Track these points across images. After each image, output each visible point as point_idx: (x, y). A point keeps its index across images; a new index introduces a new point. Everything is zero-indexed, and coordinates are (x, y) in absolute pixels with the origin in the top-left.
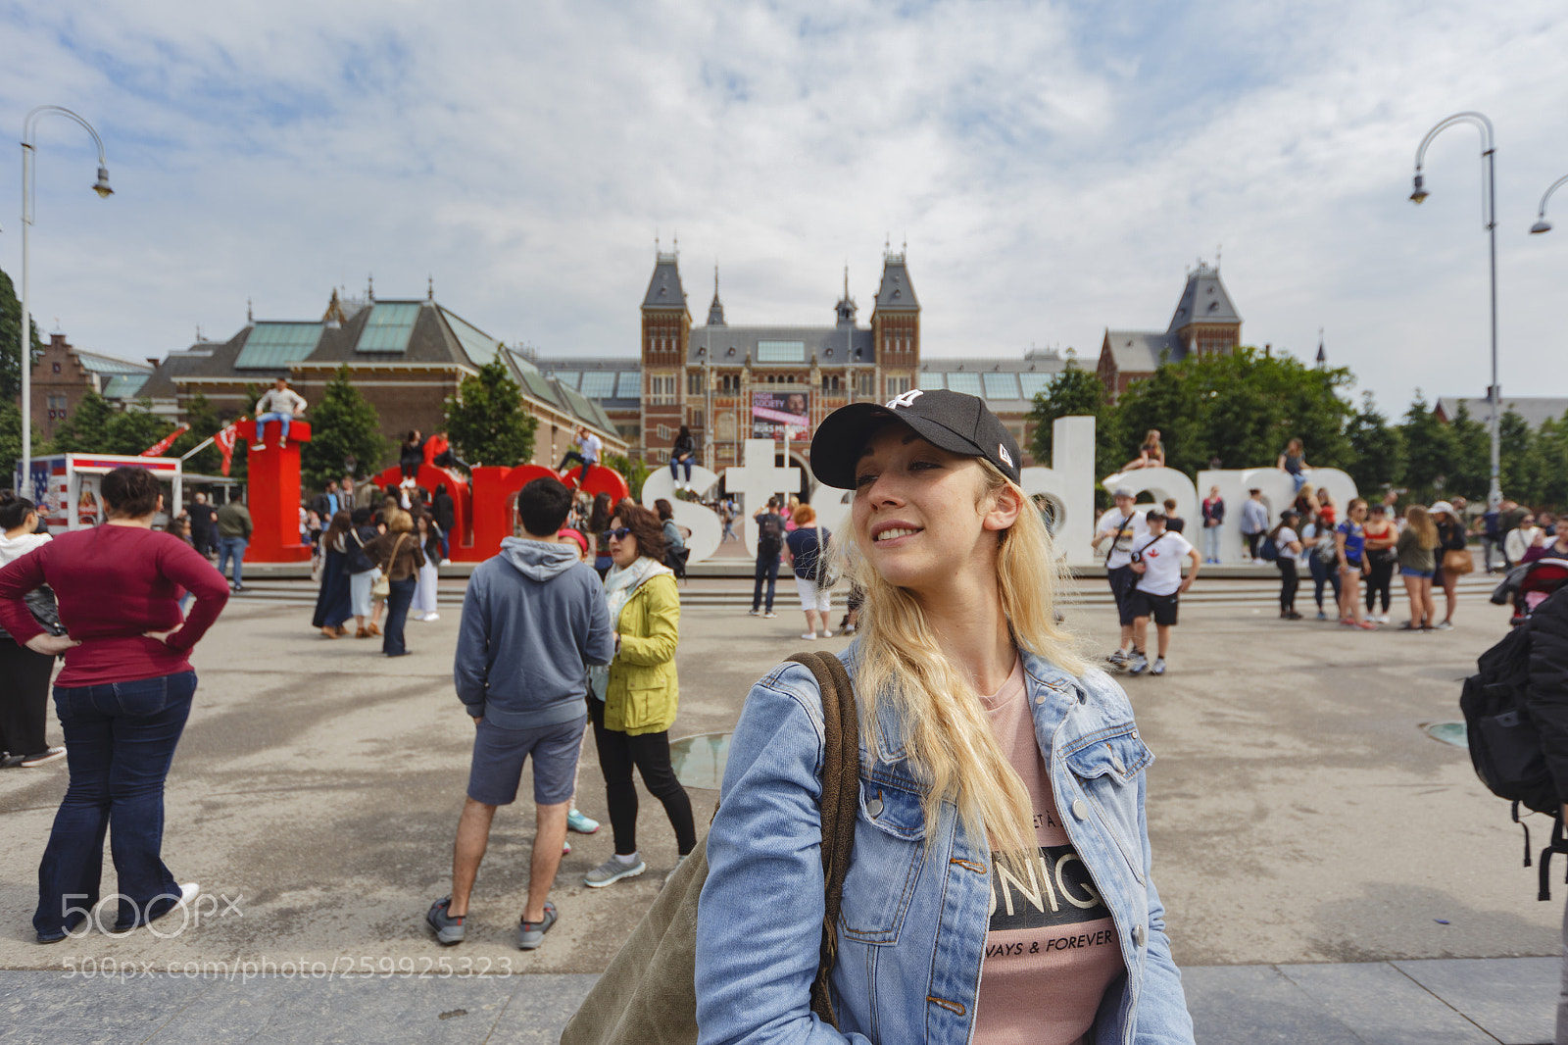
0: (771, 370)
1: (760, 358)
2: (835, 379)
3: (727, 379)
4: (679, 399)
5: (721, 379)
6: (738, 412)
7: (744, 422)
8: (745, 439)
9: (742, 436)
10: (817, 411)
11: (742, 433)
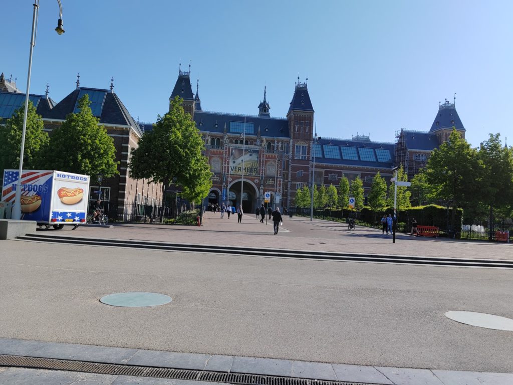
1: (231, 131)
5: (211, 139)
6: (222, 158)
7: (225, 163)
8: (225, 172)
9: (224, 171)
10: (263, 160)
11: (224, 169)
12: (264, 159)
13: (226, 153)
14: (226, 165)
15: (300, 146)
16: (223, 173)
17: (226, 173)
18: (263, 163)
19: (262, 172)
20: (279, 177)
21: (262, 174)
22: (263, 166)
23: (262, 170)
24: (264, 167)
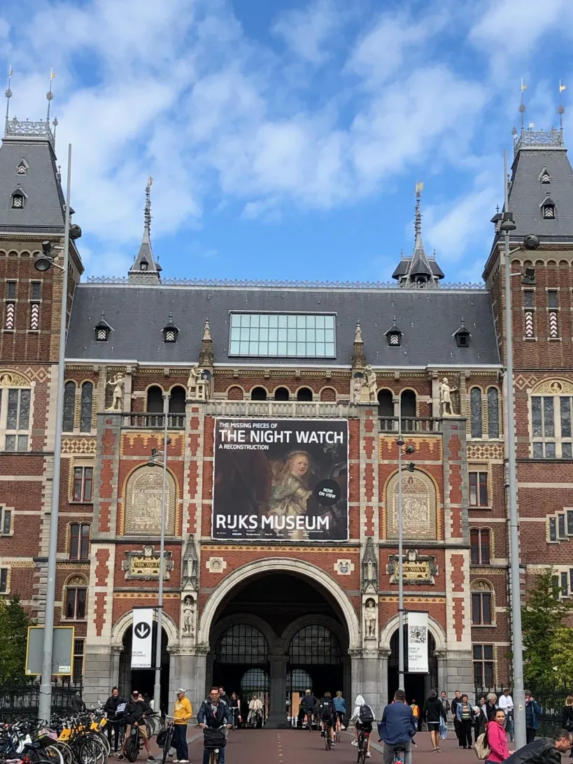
0: (259, 374)
1: (234, 351)
2: (409, 398)
3: (155, 394)
4: (39, 439)
5: (143, 394)
6: (176, 469)
7: (193, 492)
8: (192, 531)
9: (186, 526)
10: (369, 466)
11: (186, 517)
12: (377, 460)
13: (194, 446)
14: (198, 500)
15: (549, 400)
16: (185, 536)
17: (198, 537)
18: (369, 478)
19: (369, 524)
20: (450, 540)
21: (370, 533)
22: (369, 495)
23: (369, 512)
24: (375, 499)
